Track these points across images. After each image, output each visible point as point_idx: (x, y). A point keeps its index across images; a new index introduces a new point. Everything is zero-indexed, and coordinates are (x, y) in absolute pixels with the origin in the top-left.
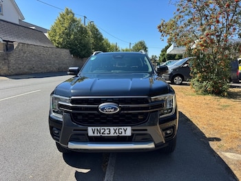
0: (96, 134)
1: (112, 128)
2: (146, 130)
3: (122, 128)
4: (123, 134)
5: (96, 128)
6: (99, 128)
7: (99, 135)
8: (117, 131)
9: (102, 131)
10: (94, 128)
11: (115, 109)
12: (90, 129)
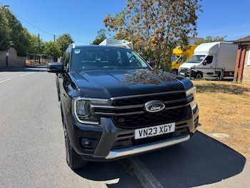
0: (142, 137)
1: (158, 127)
2: (186, 124)
3: (167, 125)
4: (168, 132)
5: (143, 129)
6: (145, 129)
7: (146, 136)
8: (163, 130)
9: (149, 131)
10: (141, 130)
11: (162, 106)
12: (137, 131)
